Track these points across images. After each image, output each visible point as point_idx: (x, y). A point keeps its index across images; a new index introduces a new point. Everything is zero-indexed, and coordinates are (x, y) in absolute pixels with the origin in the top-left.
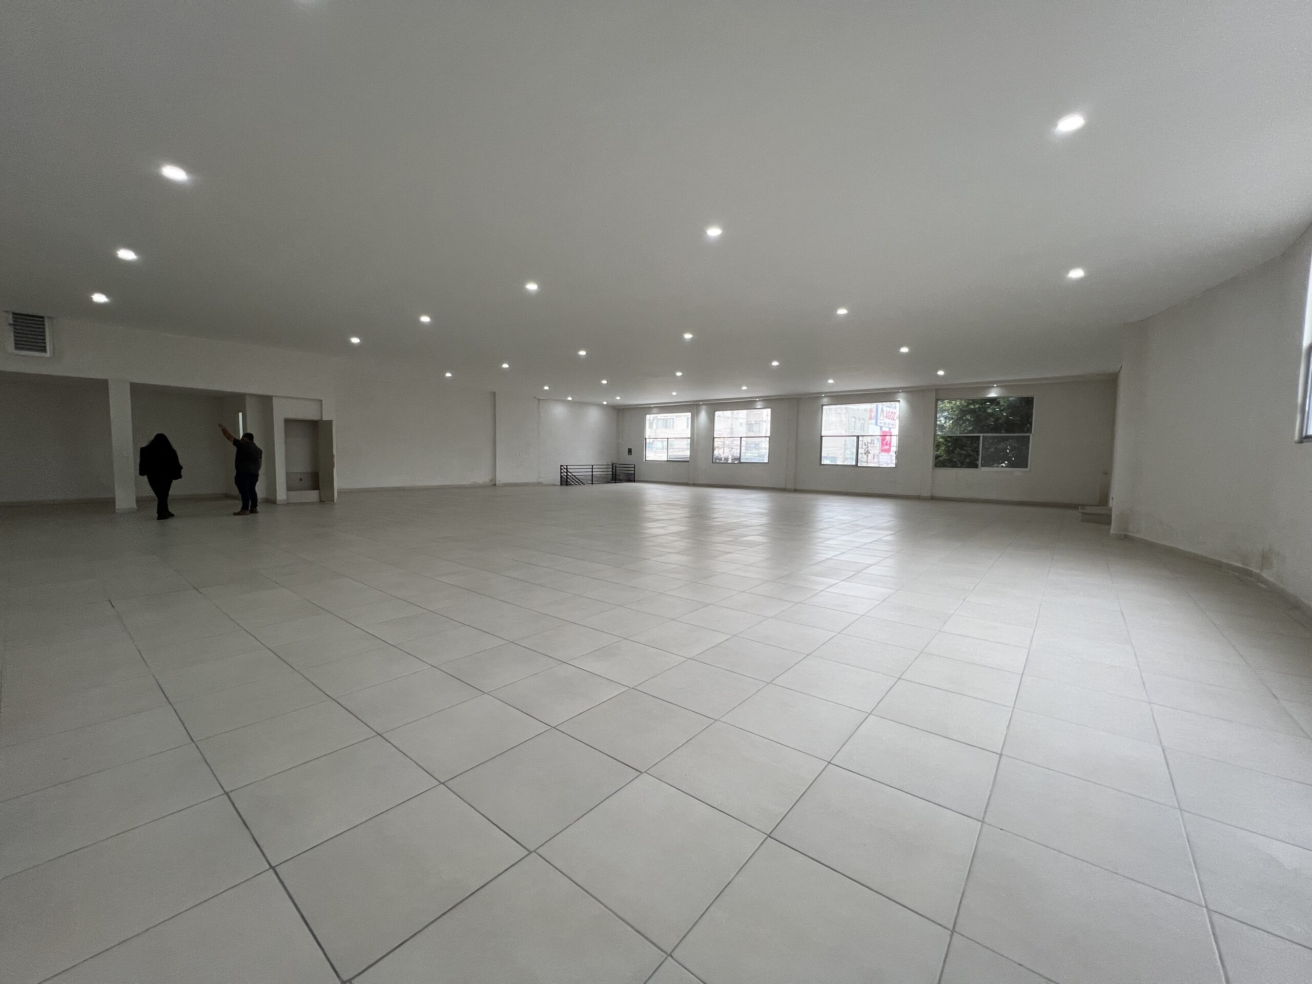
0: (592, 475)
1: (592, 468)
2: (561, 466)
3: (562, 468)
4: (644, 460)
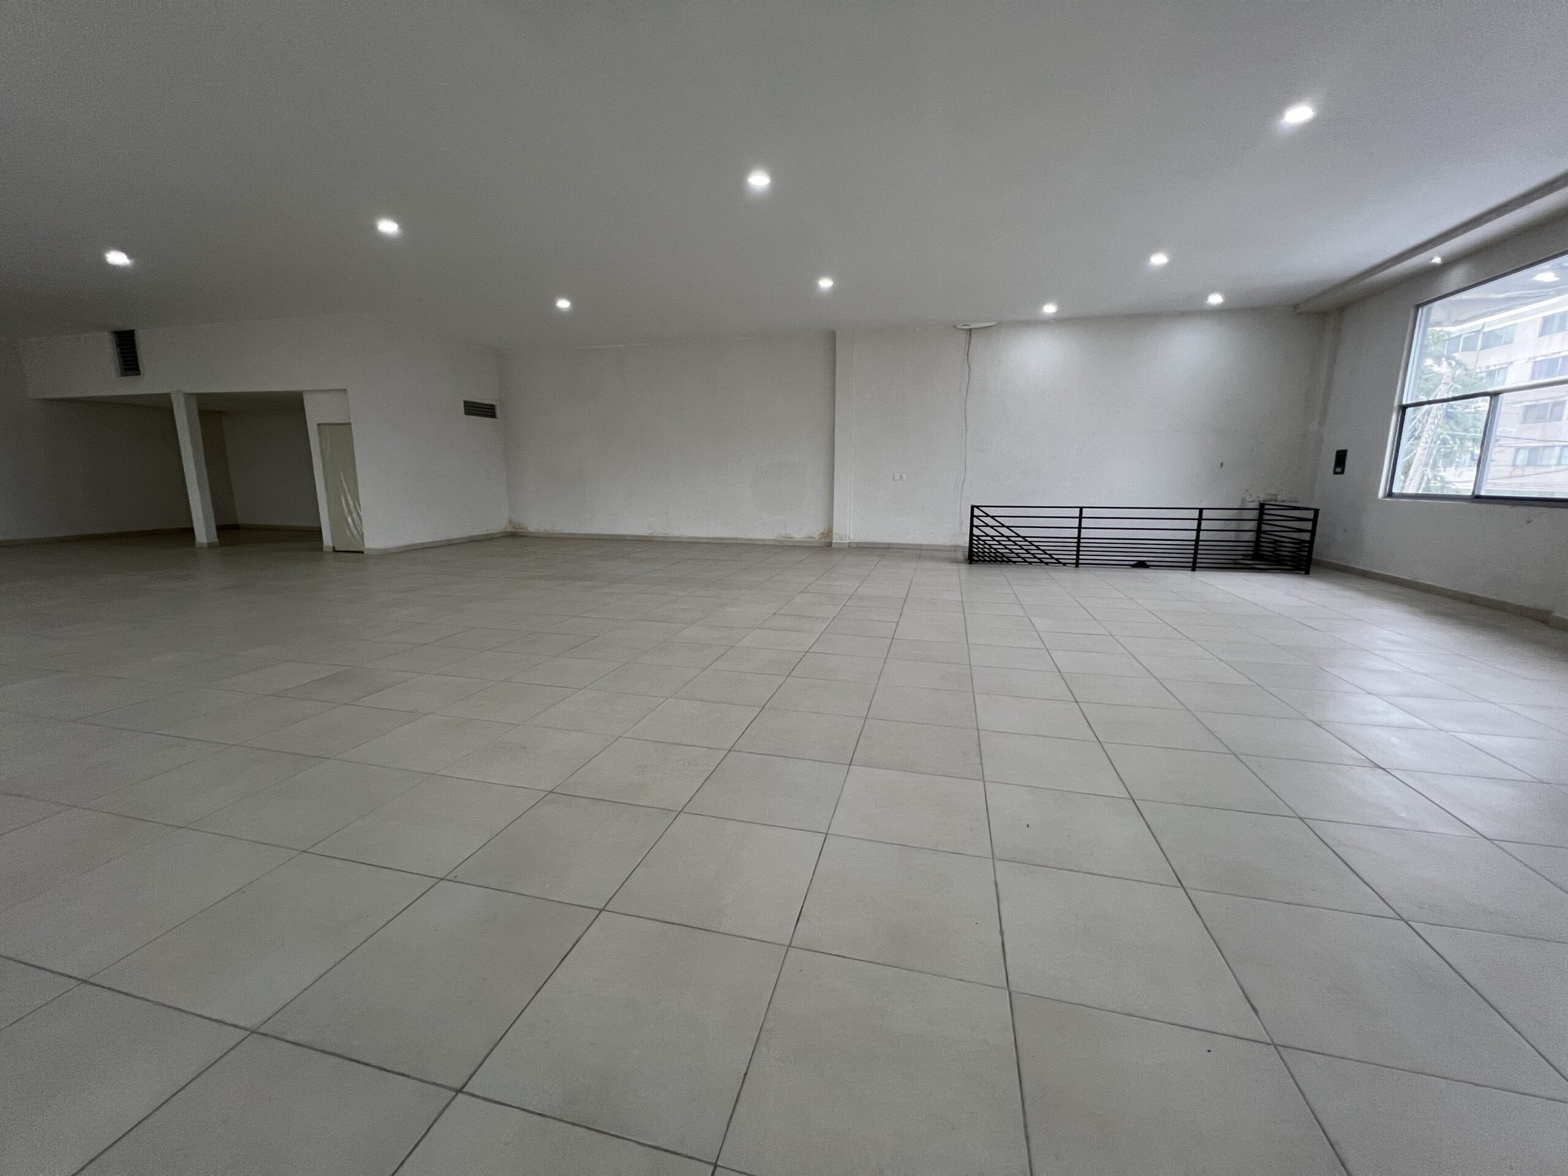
0: (1079, 538)
1: (1081, 517)
2: (973, 507)
3: (977, 512)
4: (1381, 494)
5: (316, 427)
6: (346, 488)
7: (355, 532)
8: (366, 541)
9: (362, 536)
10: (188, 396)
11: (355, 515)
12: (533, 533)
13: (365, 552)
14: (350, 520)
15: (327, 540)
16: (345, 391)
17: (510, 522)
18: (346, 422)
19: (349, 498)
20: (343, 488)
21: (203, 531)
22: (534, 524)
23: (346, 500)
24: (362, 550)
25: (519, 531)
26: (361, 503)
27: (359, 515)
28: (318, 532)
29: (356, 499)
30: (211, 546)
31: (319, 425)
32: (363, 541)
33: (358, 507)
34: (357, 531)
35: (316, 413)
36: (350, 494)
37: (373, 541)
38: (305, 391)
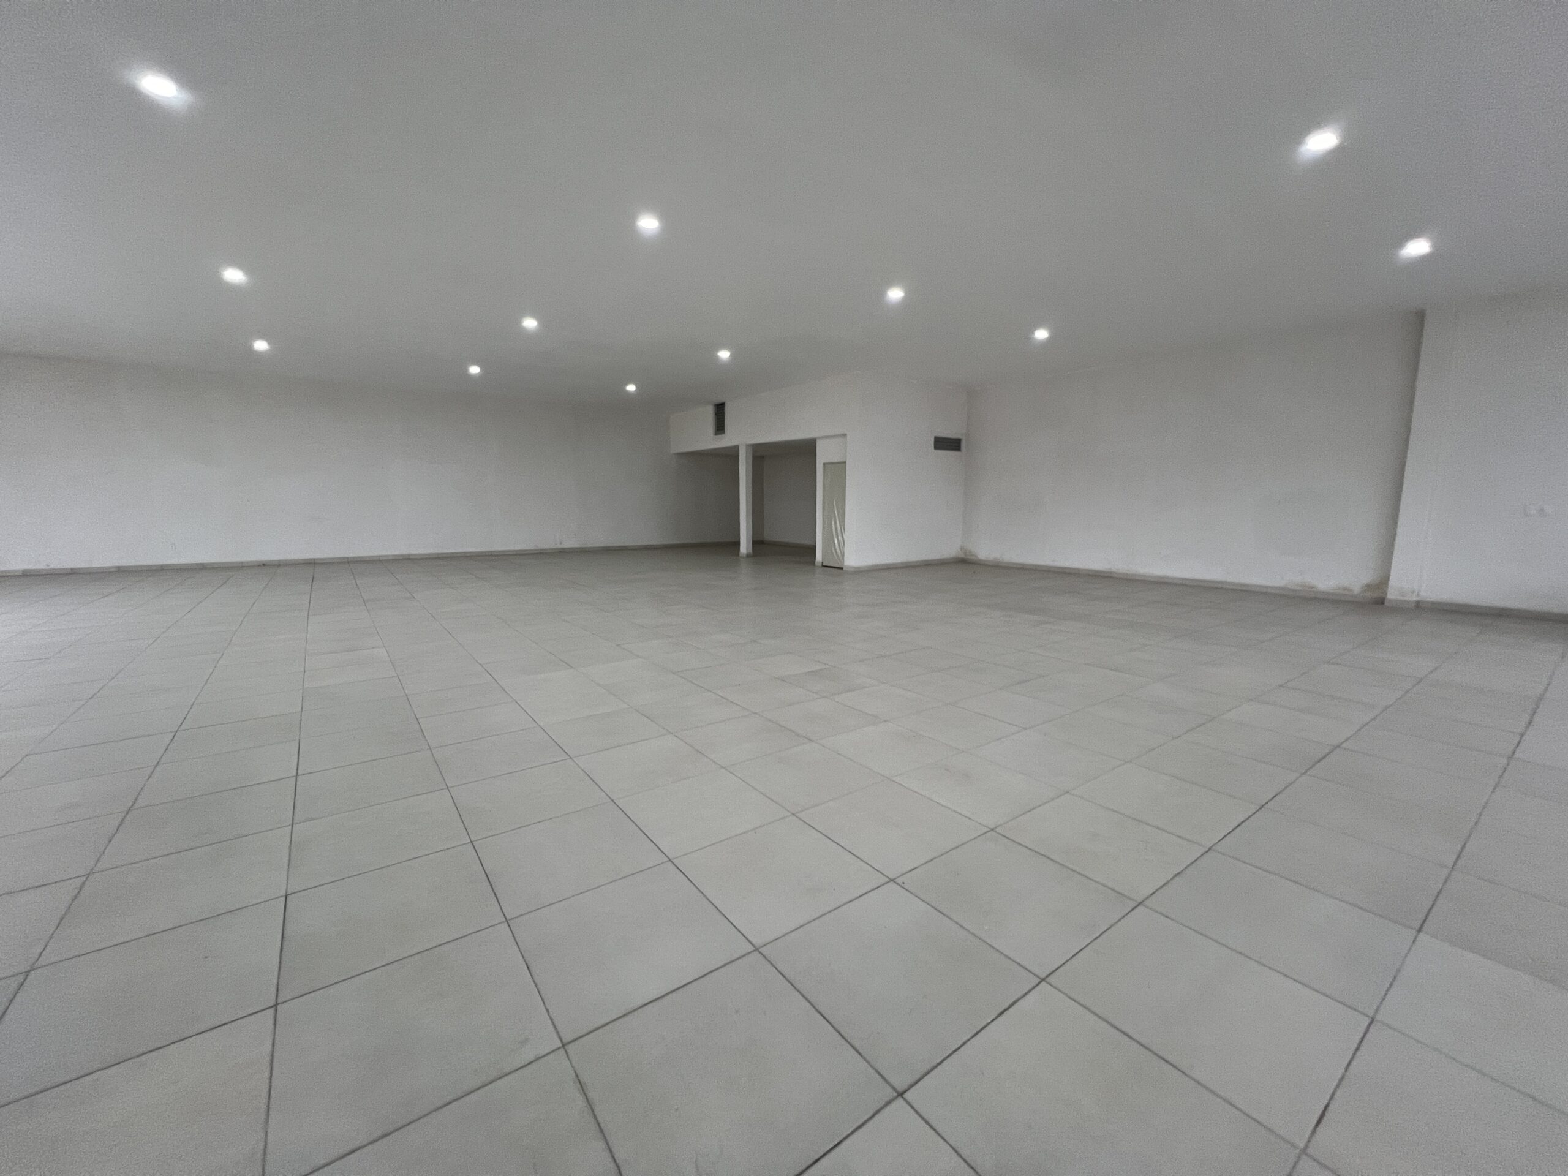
5: (822, 465)
6: (837, 515)
7: (838, 551)
8: (845, 559)
9: (843, 555)
10: (748, 446)
11: (840, 538)
12: (980, 560)
13: (844, 569)
14: (836, 542)
15: (819, 557)
16: (845, 435)
17: (962, 548)
18: (842, 460)
19: (838, 522)
20: (835, 515)
21: (745, 547)
22: (985, 551)
23: (835, 523)
24: (841, 567)
25: (968, 557)
26: (846, 527)
27: (843, 537)
28: (812, 549)
29: (843, 522)
30: (748, 556)
31: (824, 464)
32: (843, 558)
33: (843, 531)
34: (840, 550)
35: (824, 454)
36: (839, 520)
37: (852, 559)
38: (819, 438)
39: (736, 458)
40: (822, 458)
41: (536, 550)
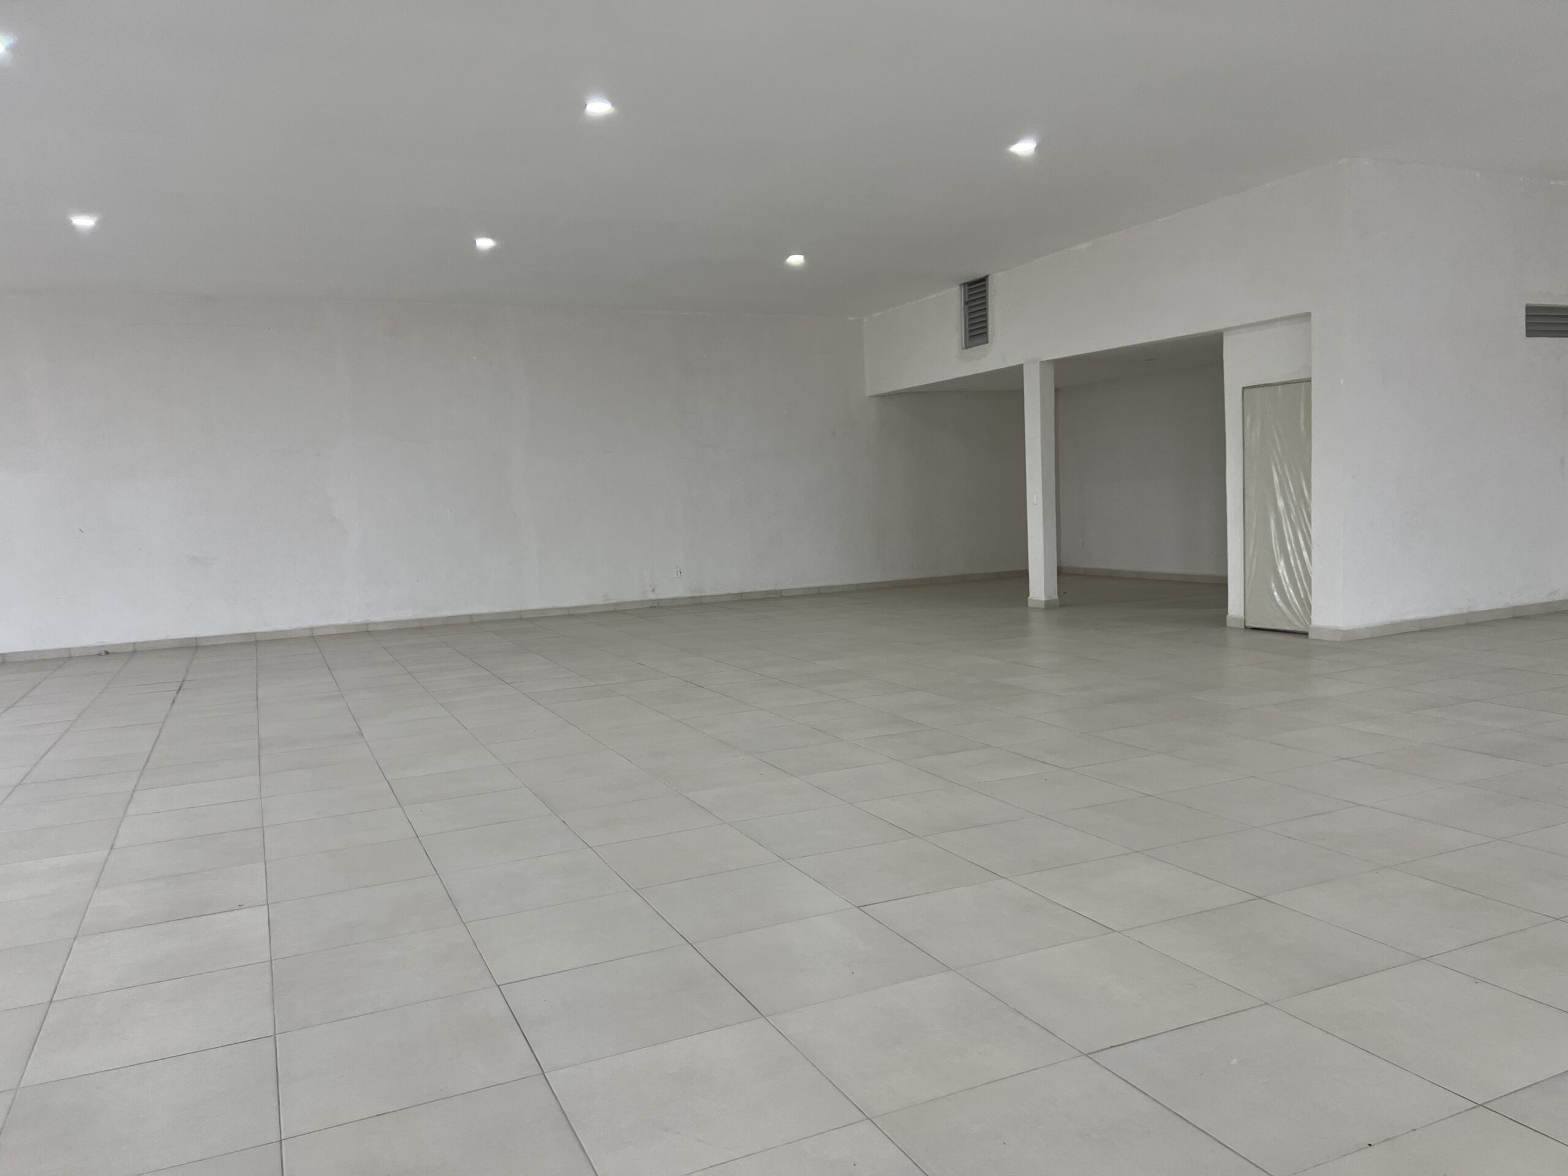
5: (1240, 391)
6: (1282, 507)
7: (1290, 593)
9: (1306, 601)
11: (1294, 560)
13: (1311, 636)
14: (1285, 574)
15: (1236, 608)
16: (1309, 315)
18: (1305, 377)
20: (1277, 507)
21: (1040, 586)
24: (1305, 630)
27: (1304, 567)
31: (1244, 388)
32: (1307, 611)
33: (1303, 544)
34: (1296, 590)
35: (1246, 367)
38: (1228, 329)
39: (1017, 395)
40: (1235, 378)
41: (605, 605)
